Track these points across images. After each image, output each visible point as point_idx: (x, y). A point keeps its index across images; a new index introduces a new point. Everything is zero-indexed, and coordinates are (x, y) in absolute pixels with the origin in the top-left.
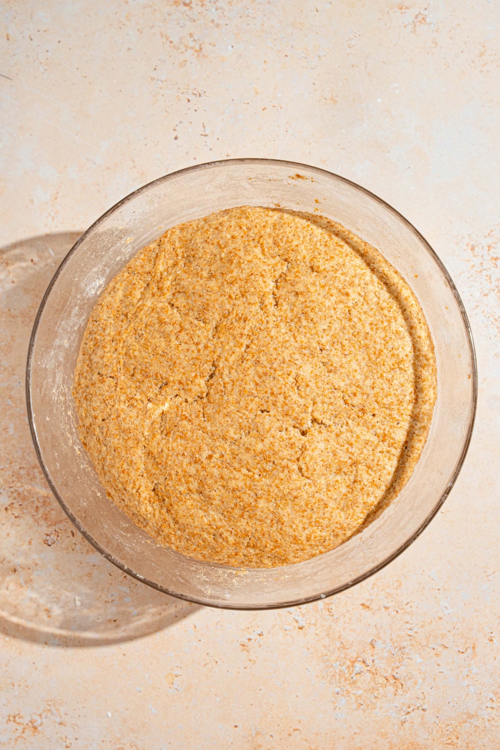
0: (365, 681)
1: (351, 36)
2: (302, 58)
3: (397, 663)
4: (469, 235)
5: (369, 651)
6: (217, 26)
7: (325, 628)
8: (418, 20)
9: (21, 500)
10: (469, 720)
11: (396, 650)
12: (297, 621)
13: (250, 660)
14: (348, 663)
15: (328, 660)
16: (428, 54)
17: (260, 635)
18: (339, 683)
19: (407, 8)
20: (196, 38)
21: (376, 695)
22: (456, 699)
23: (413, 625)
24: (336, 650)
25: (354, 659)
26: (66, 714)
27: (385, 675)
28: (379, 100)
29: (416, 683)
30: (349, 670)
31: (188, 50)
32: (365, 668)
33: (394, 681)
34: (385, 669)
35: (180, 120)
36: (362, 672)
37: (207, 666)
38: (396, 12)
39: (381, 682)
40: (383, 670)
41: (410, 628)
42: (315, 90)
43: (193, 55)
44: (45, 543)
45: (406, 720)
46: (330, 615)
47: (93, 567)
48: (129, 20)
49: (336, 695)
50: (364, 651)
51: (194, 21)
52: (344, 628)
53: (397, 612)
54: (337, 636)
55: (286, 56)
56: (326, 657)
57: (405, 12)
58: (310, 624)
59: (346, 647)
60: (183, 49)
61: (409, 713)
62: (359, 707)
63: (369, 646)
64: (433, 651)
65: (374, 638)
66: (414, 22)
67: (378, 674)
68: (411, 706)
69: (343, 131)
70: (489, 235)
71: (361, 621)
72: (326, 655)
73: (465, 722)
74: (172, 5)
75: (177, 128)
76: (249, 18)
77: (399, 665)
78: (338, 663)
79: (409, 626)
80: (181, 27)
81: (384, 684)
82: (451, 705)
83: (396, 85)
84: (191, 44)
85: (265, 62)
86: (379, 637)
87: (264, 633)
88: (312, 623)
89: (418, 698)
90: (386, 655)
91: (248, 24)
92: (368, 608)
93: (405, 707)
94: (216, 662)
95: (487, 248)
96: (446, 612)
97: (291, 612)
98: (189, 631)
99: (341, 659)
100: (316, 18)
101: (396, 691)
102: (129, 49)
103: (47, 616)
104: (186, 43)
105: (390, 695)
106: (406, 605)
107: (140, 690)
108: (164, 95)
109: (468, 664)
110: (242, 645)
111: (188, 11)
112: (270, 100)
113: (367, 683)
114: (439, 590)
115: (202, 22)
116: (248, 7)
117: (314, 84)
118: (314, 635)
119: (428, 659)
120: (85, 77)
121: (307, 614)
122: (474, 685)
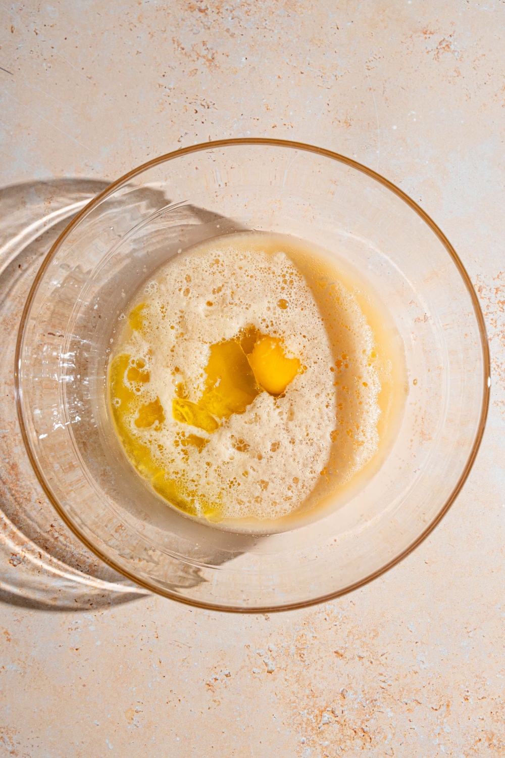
0: (333, 733)
1: (371, 58)
2: (318, 76)
3: (367, 716)
4: (478, 275)
5: (340, 701)
6: (232, 35)
7: (296, 673)
8: (441, 46)
11: (368, 702)
12: (266, 664)
13: (215, 701)
14: (317, 712)
15: (296, 707)
16: (450, 83)
17: (227, 676)
18: (306, 732)
19: (431, 33)
20: (209, 47)
21: (343, 748)
22: (425, 757)
23: (387, 678)
24: (305, 698)
25: (323, 708)
26: (19, 743)
27: (354, 727)
28: (395, 127)
29: (385, 738)
30: (317, 720)
31: (200, 58)
32: (333, 718)
33: (363, 734)
34: (354, 721)
35: (186, 131)
36: (330, 722)
37: (169, 703)
38: (419, 36)
39: (349, 733)
40: (352, 722)
41: (383, 680)
42: (329, 111)
43: (205, 64)
44: (10, 563)
46: (301, 660)
47: (59, 592)
48: (140, 22)
49: (302, 745)
50: (333, 701)
51: (209, 28)
52: (315, 675)
53: (371, 663)
54: (307, 683)
55: (302, 73)
56: (294, 704)
57: (429, 38)
58: (280, 668)
59: (316, 695)
60: (195, 57)
63: (340, 696)
64: (405, 706)
65: (345, 688)
66: (437, 48)
67: (347, 726)
70: (498, 276)
71: (333, 669)
72: (294, 702)
74: (186, 10)
75: (181, 139)
76: (265, 30)
77: (369, 717)
78: (306, 711)
79: (382, 678)
80: (194, 33)
81: (352, 736)
83: (414, 113)
84: (204, 53)
85: (279, 77)
86: (351, 687)
87: (231, 674)
88: (282, 668)
89: (386, 754)
90: (356, 707)
91: (265, 37)
92: (342, 656)
94: (180, 700)
95: (495, 291)
96: (423, 666)
97: (261, 654)
98: (154, 666)
99: (310, 707)
100: (336, 35)
101: (364, 744)
102: (138, 52)
103: (6, 639)
104: (198, 52)
105: (358, 748)
106: (382, 656)
107: (98, 723)
108: (171, 104)
109: (440, 722)
110: (208, 684)
111: (202, 18)
112: (281, 118)
113: (335, 735)
114: (416, 643)
115: (217, 30)
116: (266, 19)
117: (328, 104)
118: (283, 680)
119: (400, 714)
120: (90, 78)
121: (277, 657)
122: (445, 744)
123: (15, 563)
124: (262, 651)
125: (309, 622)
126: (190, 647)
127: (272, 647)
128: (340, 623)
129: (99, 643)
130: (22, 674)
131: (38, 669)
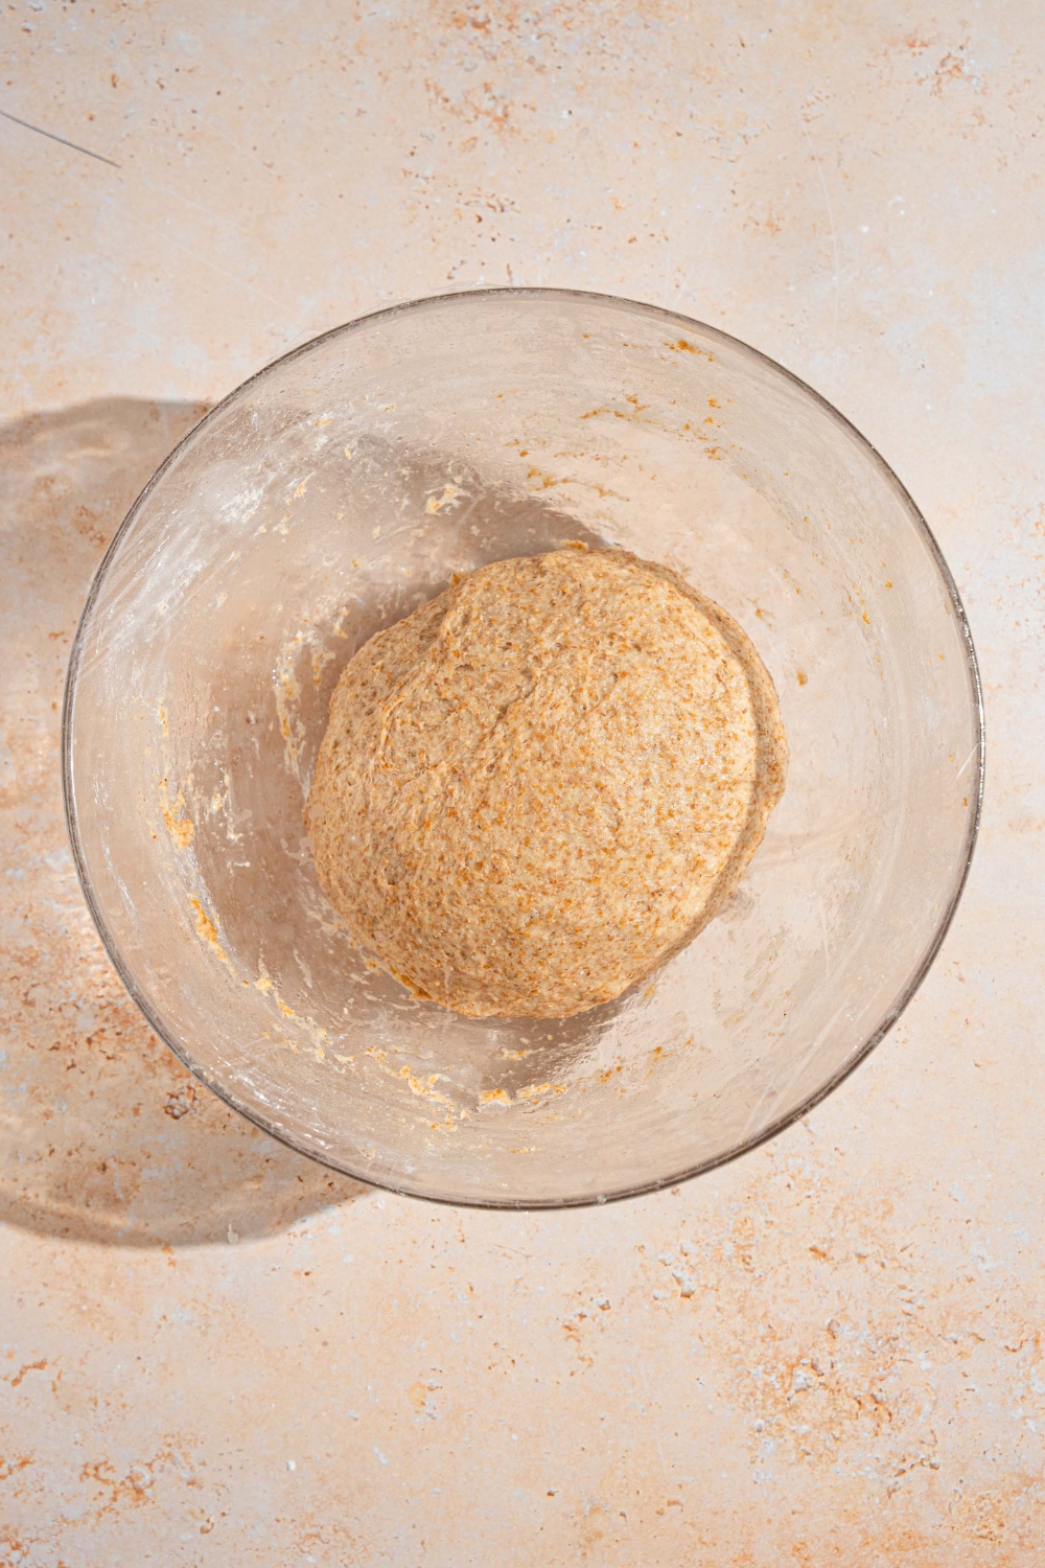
0: (815, 1406)
1: (811, 98)
2: (710, 139)
3: (881, 1369)
5: (825, 1345)
6: (541, 69)
7: (737, 1295)
8: (945, 69)
9: (120, 1024)
10: (1025, 1489)
11: (880, 1343)
12: (679, 1281)
13: (582, 1359)
14: (782, 1368)
16: (965, 138)
17: (603, 1308)
18: (764, 1408)
19: (924, 45)
20: (497, 93)
21: (837, 1435)
22: (998, 1446)
23: (914, 1293)
24: (758, 1341)
25: (794, 1361)
26: (204, 1464)
27: (856, 1393)
28: (865, 229)
29: (918, 1411)
30: (784, 1383)
31: (480, 116)
32: (815, 1378)
33: (875, 1406)
34: (856, 1382)
35: (462, 258)
37: (493, 1369)
38: (901, 52)
39: (847, 1407)
40: (852, 1383)
41: (908, 1299)
42: (736, 205)
43: (490, 126)
44: (167, 1112)
45: (897, 1487)
46: (746, 1270)
47: (265, 1164)
48: (361, 53)
49: (757, 1435)
50: (814, 1345)
51: (494, 58)
52: (775, 1297)
53: (883, 1265)
54: (760, 1314)
55: (679, 134)
56: (738, 1356)
57: (920, 53)
58: (706, 1286)
59: (778, 1335)
60: (470, 115)
61: (904, 1471)
62: (803, 1457)
63: (824, 1335)
64: (954, 1346)
65: (835, 1318)
66: (937, 73)
67: (843, 1392)
68: (907, 1457)
69: (792, 288)
71: (809, 1283)
72: (737, 1351)
73: (1017, 1492)
74: (449, 26)
75: (454, 273)
76: (604, 55)
77: (885, 1373)
78: (761, 1368)
80: (466, 70)
81: (854, 1411)
82: (989, 1456)
83: (899, 199)
84: (488, 105)
85: (636, 145)
86: (846, 1316)
87: (611, 1304)
88: (709, 1286)
89: (922, 1442)
90: (858, 1353)
91: (603, 68)
92: (824, 1256)
93: (897, 1461)
94: (513, 1361)
96: (982, 1267)
97: (668, 1262)
98: (459, 1296)
99: (768, 1359)
100: (740, 59)
101: (878, 1426)
102: (360, 112)
103: (168, 1261)
104: (477, 104)
105: (866, 1435)
106: (902, 1251)
107: (356, 1416)
108: (430, 206)
109: (1024, 1375)
110: (567, 1327)
111: (481, 39)
112: (645, 222)
113: (820, 1410)
114: (968, 1222)
115: (511, 61)
116: (603, 34)
117: (733, 192)
118: (714, 1310)
119: (943, 1363)
120: (270, 166)
121: (699, 1266)
122: (1036, 1417)
123: (176, 1112)
124: (668, 1256)
125: (756, 1195)
126: (527, 1257)
127: (689, 1246)
128: (817, 1192)
129: (349, 1259)
130: (203, 1328)
131: (233, 1316)
